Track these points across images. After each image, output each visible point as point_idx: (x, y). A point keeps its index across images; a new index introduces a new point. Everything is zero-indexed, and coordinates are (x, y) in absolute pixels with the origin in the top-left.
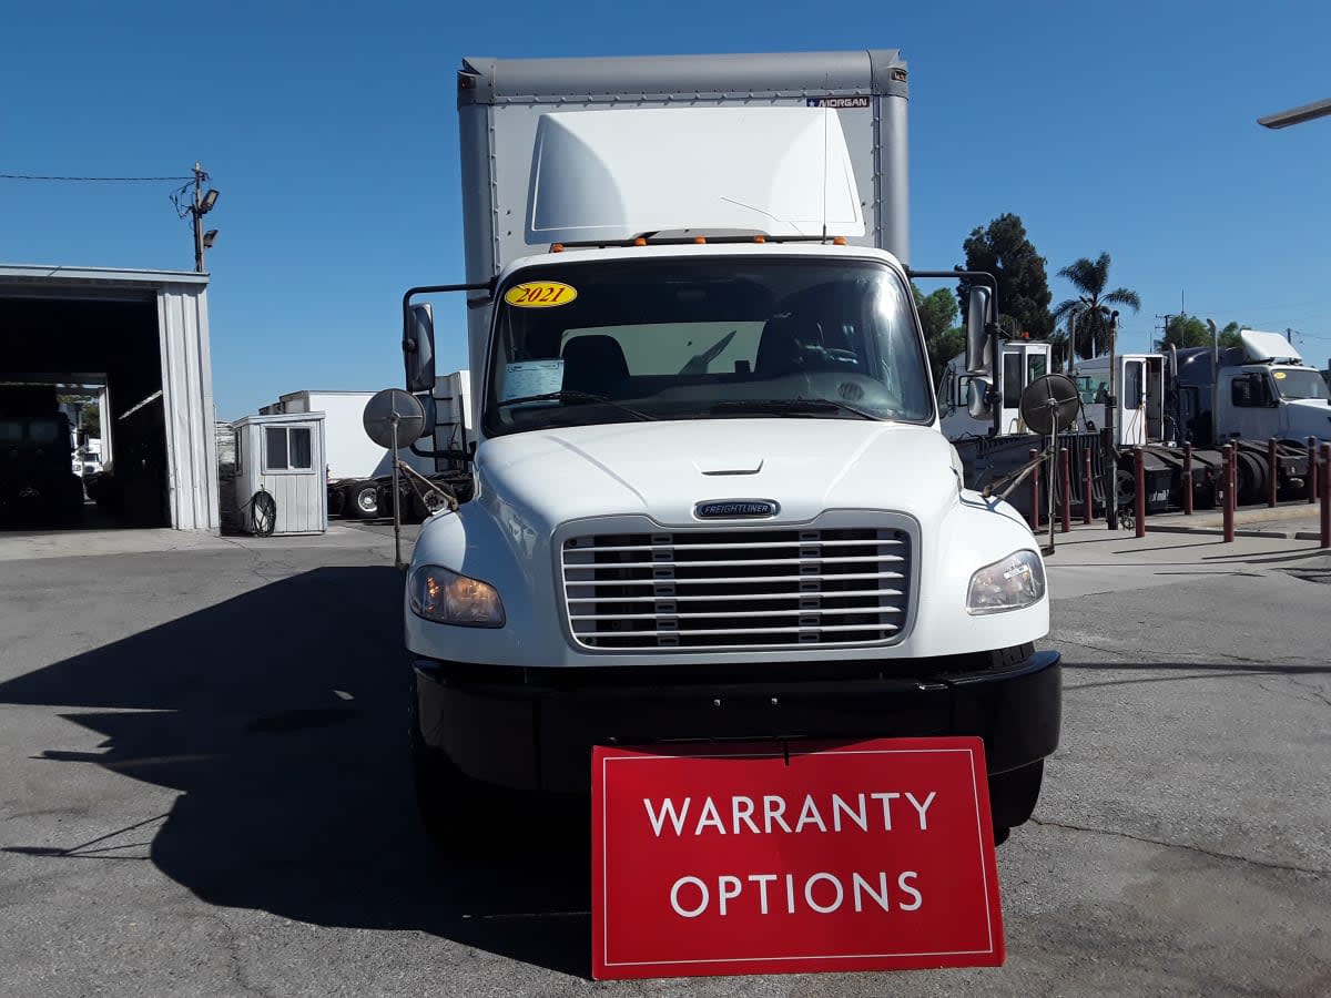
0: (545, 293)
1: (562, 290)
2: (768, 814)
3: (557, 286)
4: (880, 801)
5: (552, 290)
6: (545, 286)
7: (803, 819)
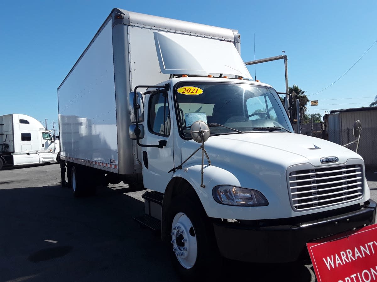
0: (192, 90)
1: (198, 90)
2: (349, 256)
3: (196, 88)
4: (370, 245)
5: (194, 90)
6: (192, 88)
7: (356, 255)
